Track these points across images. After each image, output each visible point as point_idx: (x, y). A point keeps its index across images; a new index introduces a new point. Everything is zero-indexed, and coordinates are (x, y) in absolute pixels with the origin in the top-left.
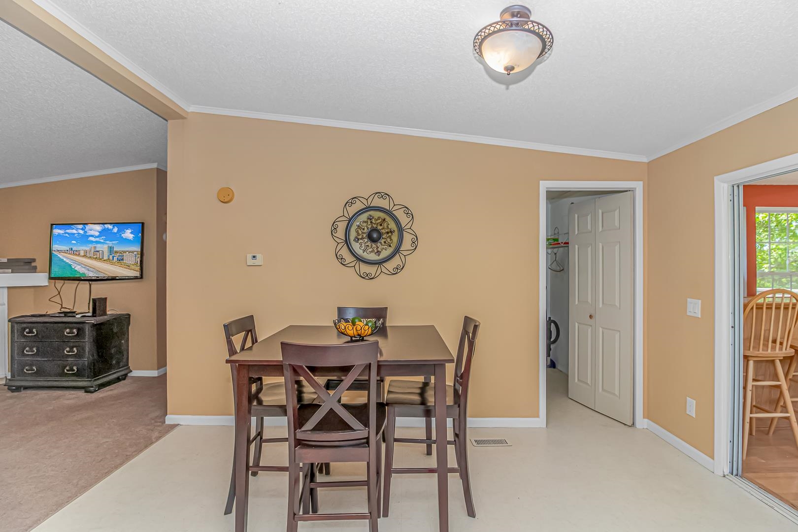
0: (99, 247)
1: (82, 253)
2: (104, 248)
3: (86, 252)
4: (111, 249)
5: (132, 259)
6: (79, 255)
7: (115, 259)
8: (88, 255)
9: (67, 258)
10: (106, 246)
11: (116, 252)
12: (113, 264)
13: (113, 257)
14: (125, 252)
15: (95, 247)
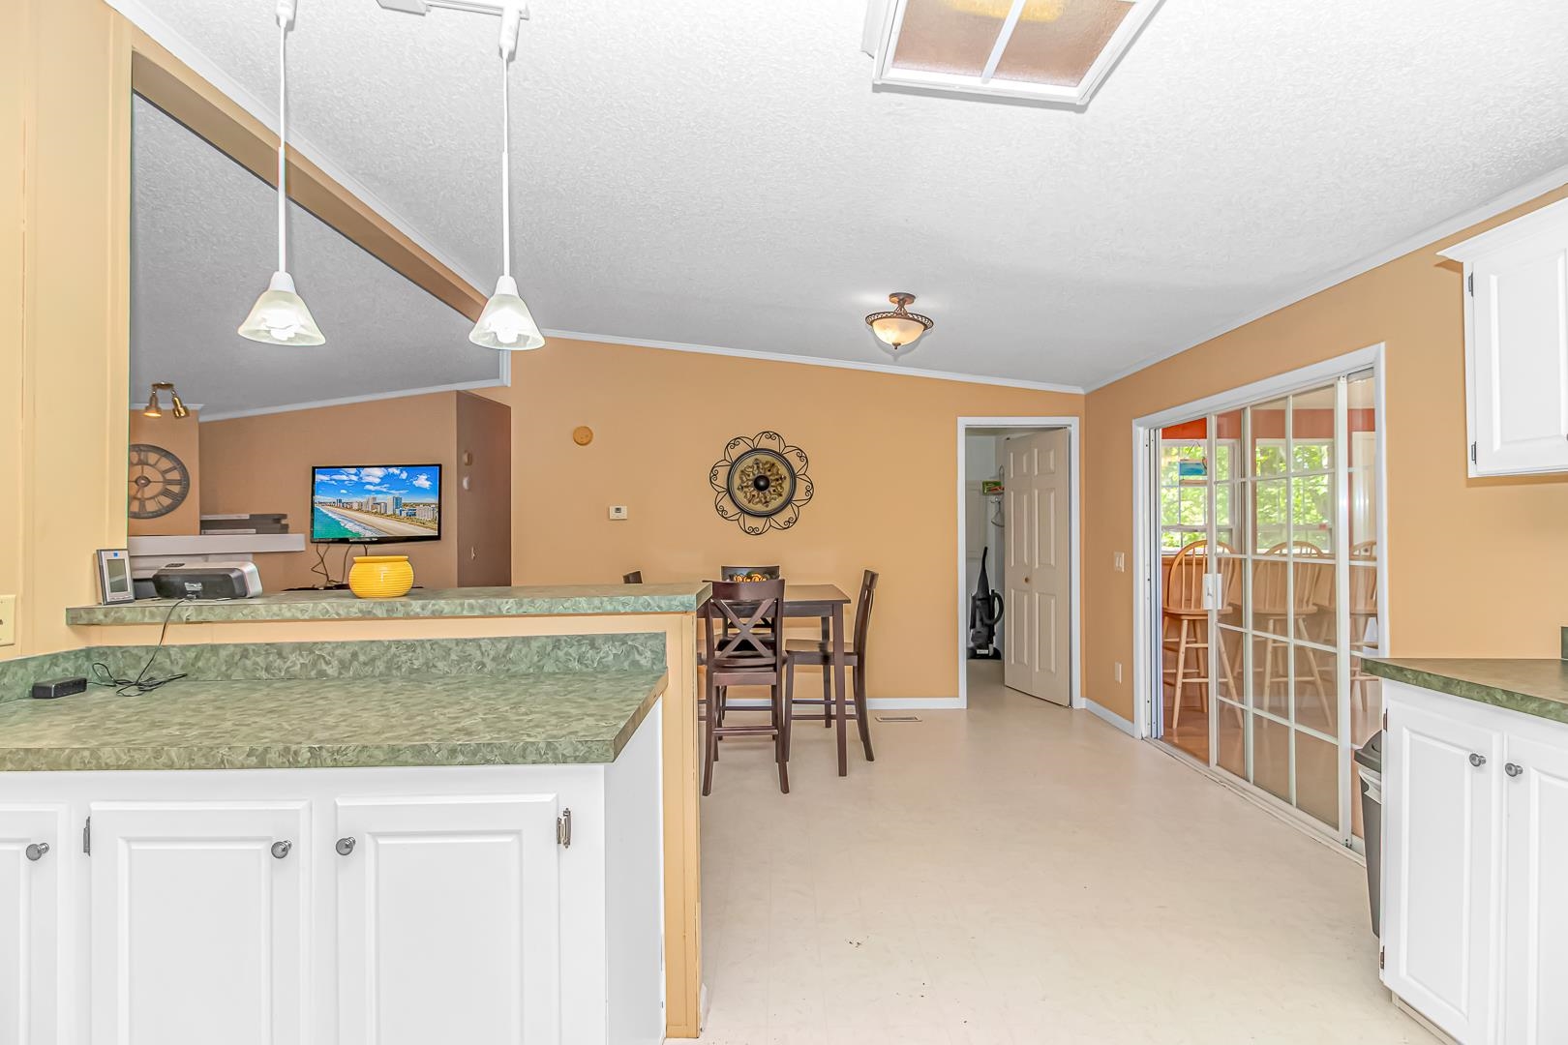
0: (380, 498)
1: (356, 506)
2: (387, 499)
3: (361, 504)
4: (397, 501)
5: (428, 515)
6: (351, 508)
7: (404, 514)
8: (364, 509)
9: (333, 513)
10: (390, 497)
11: (405, 505)
12: (400, 520)
13: (401, 511)
14: (418, 505)
15: (374, 499)
